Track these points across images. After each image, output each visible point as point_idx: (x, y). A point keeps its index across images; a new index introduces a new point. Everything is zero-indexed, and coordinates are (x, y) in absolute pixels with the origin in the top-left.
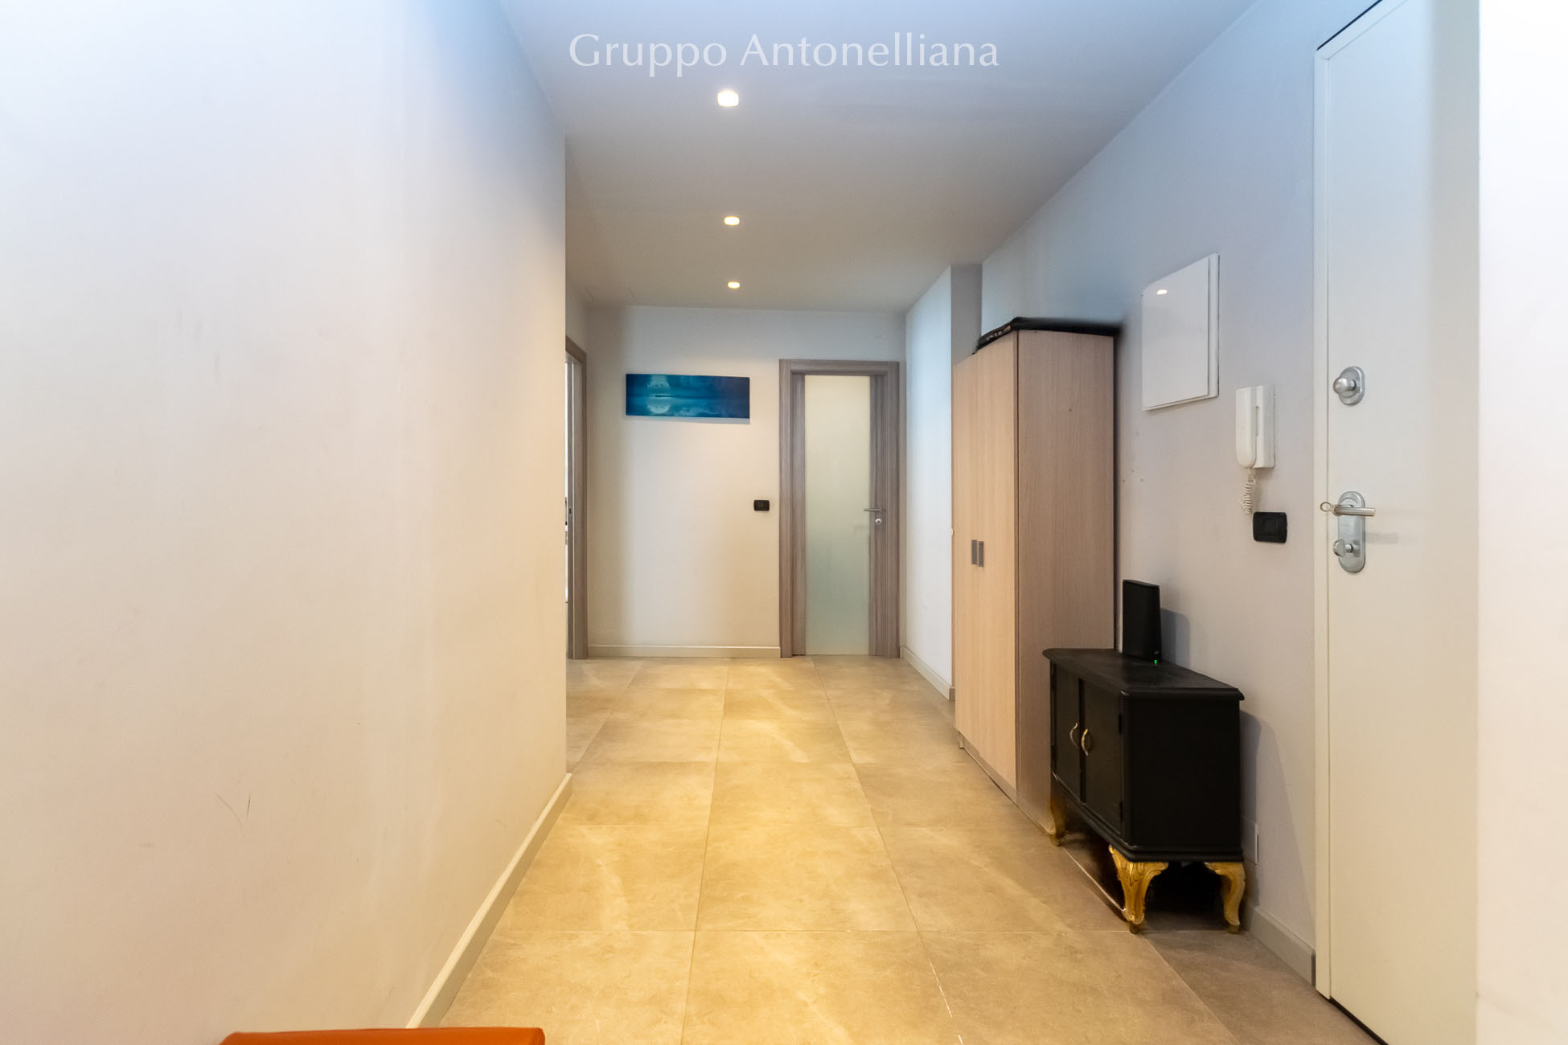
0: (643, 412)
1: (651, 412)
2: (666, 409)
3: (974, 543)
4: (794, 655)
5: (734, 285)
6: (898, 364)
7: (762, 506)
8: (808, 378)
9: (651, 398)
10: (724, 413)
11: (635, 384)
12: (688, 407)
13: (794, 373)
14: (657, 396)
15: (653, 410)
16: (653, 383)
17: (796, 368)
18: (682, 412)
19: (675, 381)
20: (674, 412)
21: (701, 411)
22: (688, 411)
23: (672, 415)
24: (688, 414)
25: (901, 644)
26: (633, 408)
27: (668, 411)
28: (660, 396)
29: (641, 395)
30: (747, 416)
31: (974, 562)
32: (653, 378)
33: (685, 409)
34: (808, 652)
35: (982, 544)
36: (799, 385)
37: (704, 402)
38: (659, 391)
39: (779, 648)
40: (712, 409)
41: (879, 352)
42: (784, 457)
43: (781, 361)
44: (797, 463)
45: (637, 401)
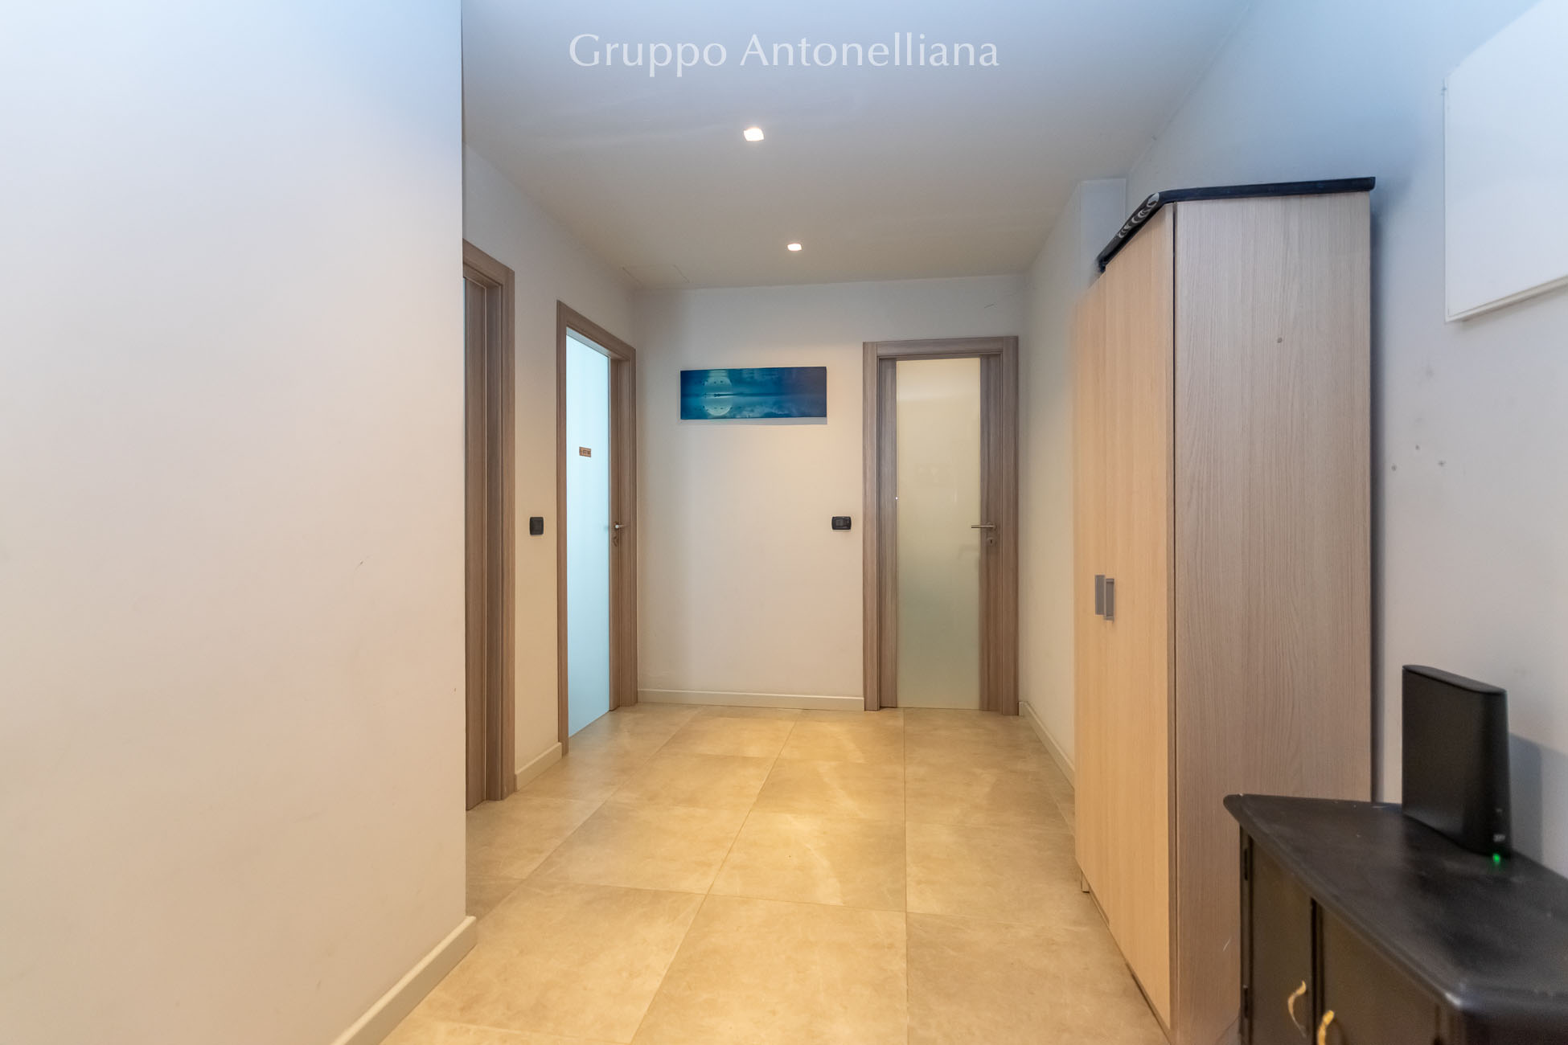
0: (701, 415)
1: (710, 414)
2: (726, 411)
3: (1099, 579)
4: (881, 707)
5: (795, 247)
6: (1016, 339)
7: (842, 524)
8: (899, 363)
9: (708, 398)
10: (794, 411)
11: (690, 381)
12: (752, 405)
13: (881, 359)
14: (716, 395)
15: (712, 412)
16: (711, 380)
17: (883, 352)
18: (745, 413)
19: (737, 377)
20: (736, 413)
21: (767, 410)
22: (752, 411)
23: (733, 417)
24: (751, 415)
25: (1020, 698)
26: (689, 411)
27: (729, 412)
28: (719, 395)
29: (697, 395)
30: (823, 414)
31: (1099, 611)
32: (712, 374)
33: (749, 409)
34: (901, 704)
35: (1111, 583)
36: (889, 372)
37: (771, 399)
38: (718, 389)
39: (863, 699)
40: (780, 408)
41: (990, 325)
42: (869, 463)
43: (864, 343)
44: (887, 470)
45: (693, 402)
